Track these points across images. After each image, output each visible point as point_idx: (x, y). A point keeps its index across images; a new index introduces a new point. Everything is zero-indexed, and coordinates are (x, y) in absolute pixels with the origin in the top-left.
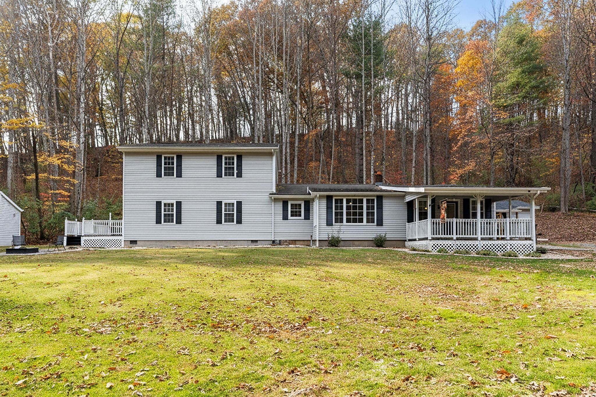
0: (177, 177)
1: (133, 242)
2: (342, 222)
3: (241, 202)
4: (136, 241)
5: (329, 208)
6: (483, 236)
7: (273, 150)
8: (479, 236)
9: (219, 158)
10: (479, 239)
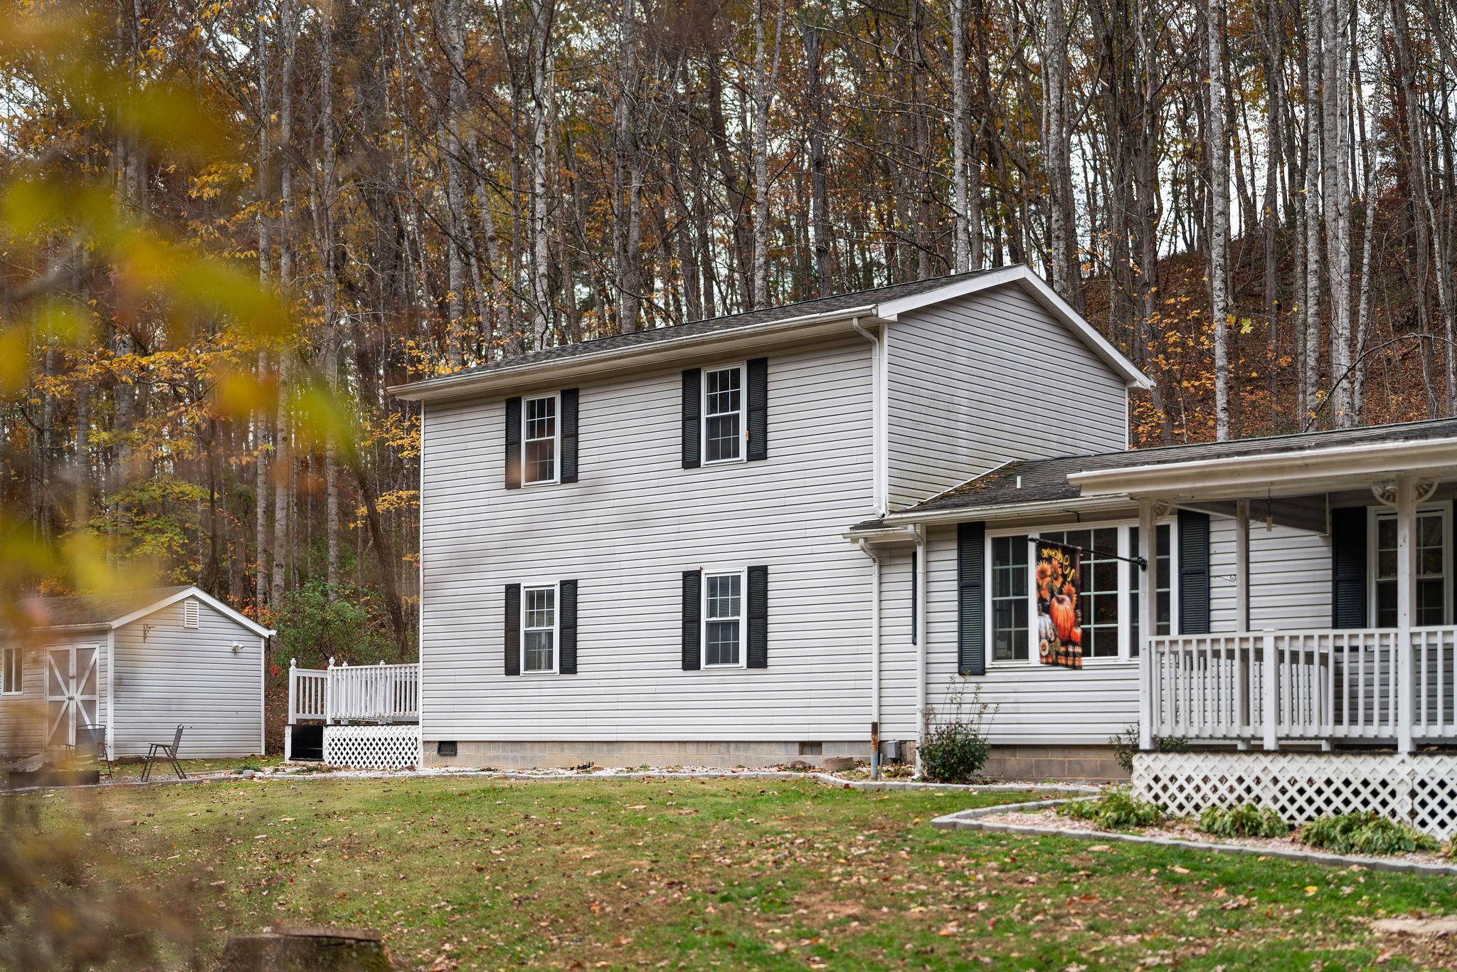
0: (563, 482)
1: (447, 748)
2: (1022, 653)
3: (766, 567)
4: (454, 743)
5: (969, 586)
6: (1421, 731)
7: (855, 322)
8: (1405, 732)
9: (690, 378)
10: (1405, 746)
